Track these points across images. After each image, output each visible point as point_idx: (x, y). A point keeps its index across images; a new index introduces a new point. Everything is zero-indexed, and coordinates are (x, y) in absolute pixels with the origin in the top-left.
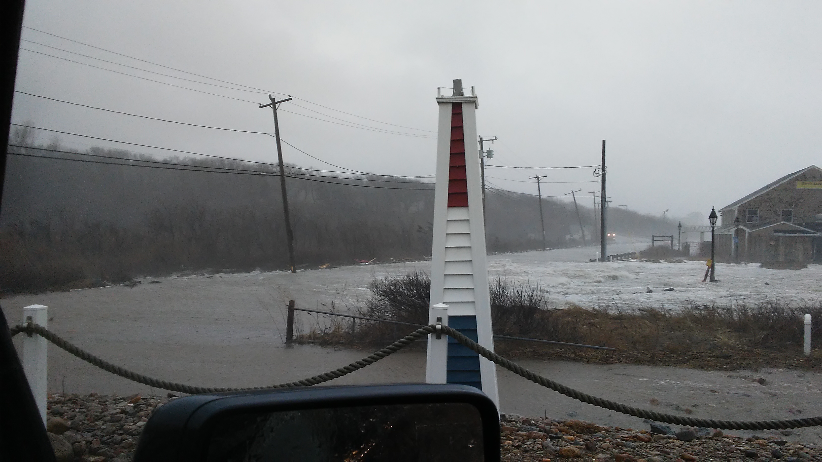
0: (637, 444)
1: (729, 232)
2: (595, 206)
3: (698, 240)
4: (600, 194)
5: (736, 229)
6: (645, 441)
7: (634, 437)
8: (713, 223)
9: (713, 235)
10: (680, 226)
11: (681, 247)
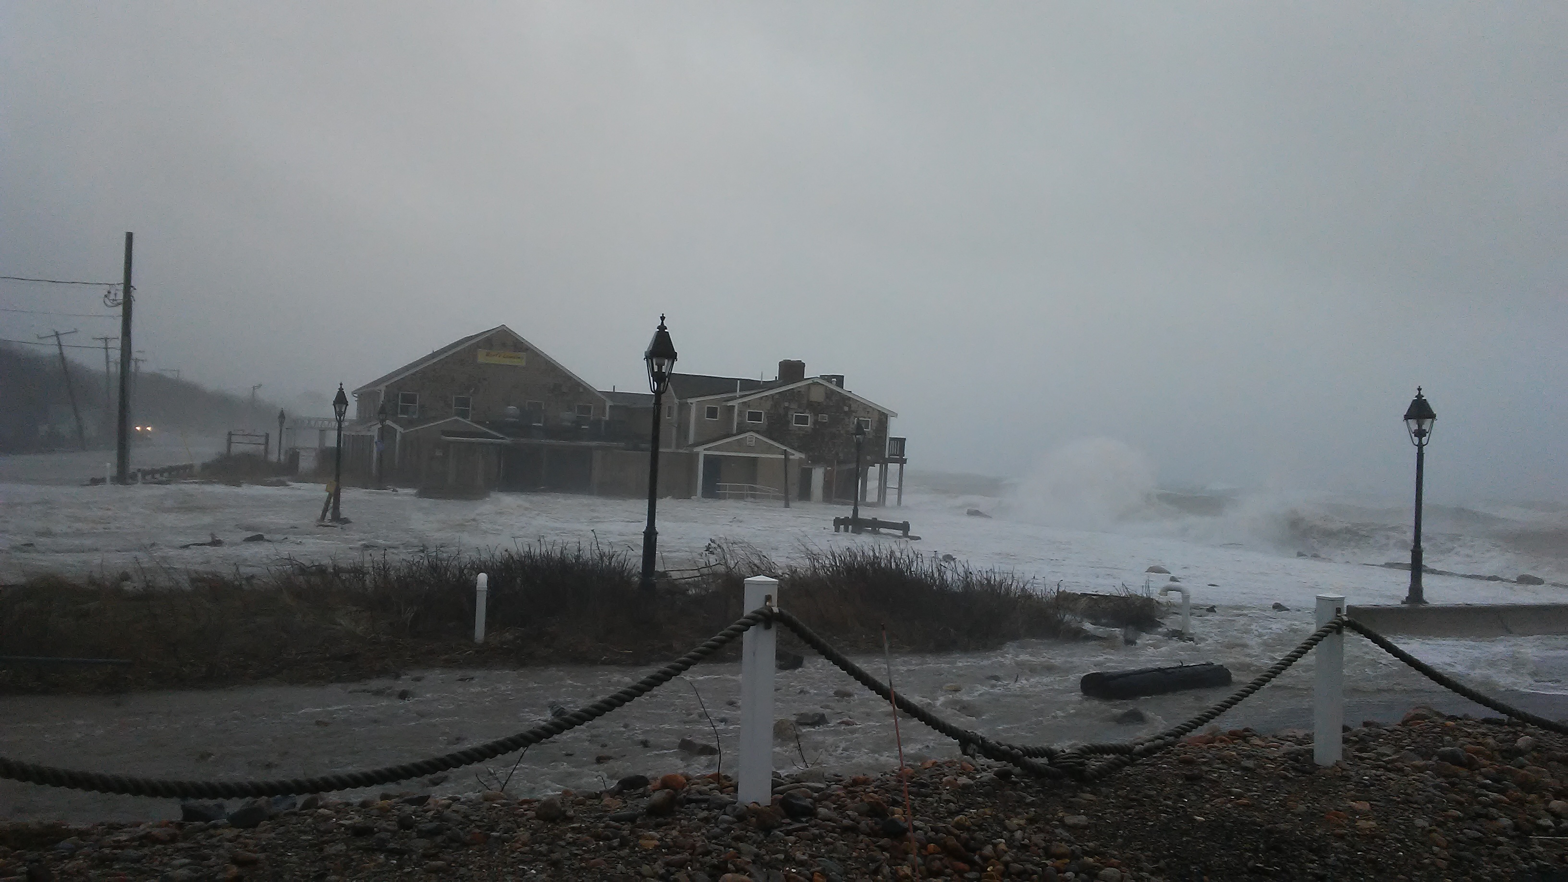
0: (146, 851)
1: (369, 431)
2: (108, 368)
3: (316, 444)
4: (118, 344)
5: (381, 426)
6: (162, 842)
7: (141, 838)
8: (340, 414)
9: (339, 435)
10: (282, 416)
11: (282, 457)
